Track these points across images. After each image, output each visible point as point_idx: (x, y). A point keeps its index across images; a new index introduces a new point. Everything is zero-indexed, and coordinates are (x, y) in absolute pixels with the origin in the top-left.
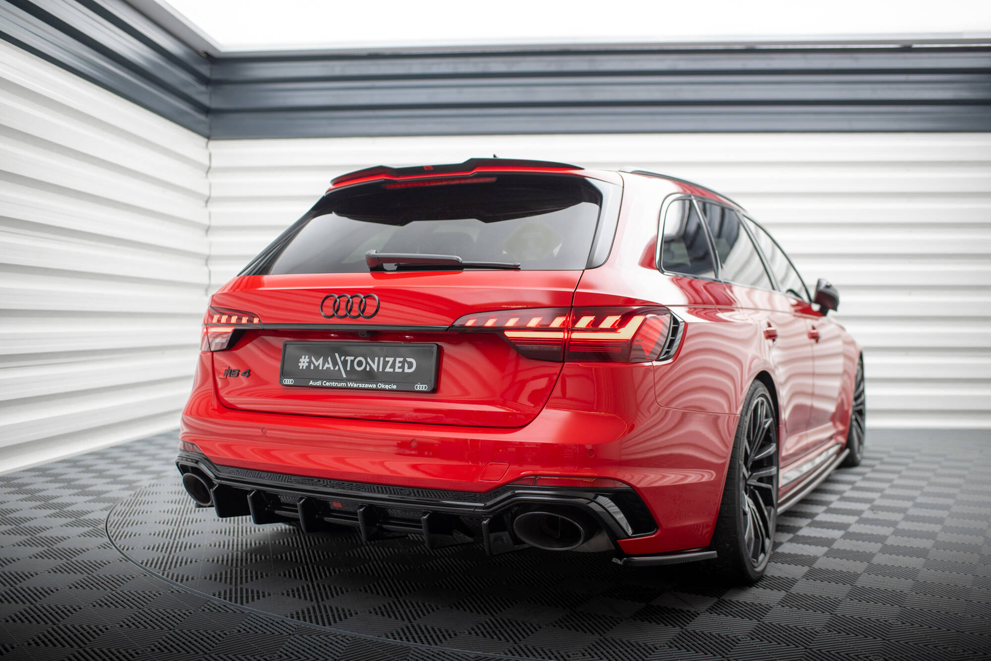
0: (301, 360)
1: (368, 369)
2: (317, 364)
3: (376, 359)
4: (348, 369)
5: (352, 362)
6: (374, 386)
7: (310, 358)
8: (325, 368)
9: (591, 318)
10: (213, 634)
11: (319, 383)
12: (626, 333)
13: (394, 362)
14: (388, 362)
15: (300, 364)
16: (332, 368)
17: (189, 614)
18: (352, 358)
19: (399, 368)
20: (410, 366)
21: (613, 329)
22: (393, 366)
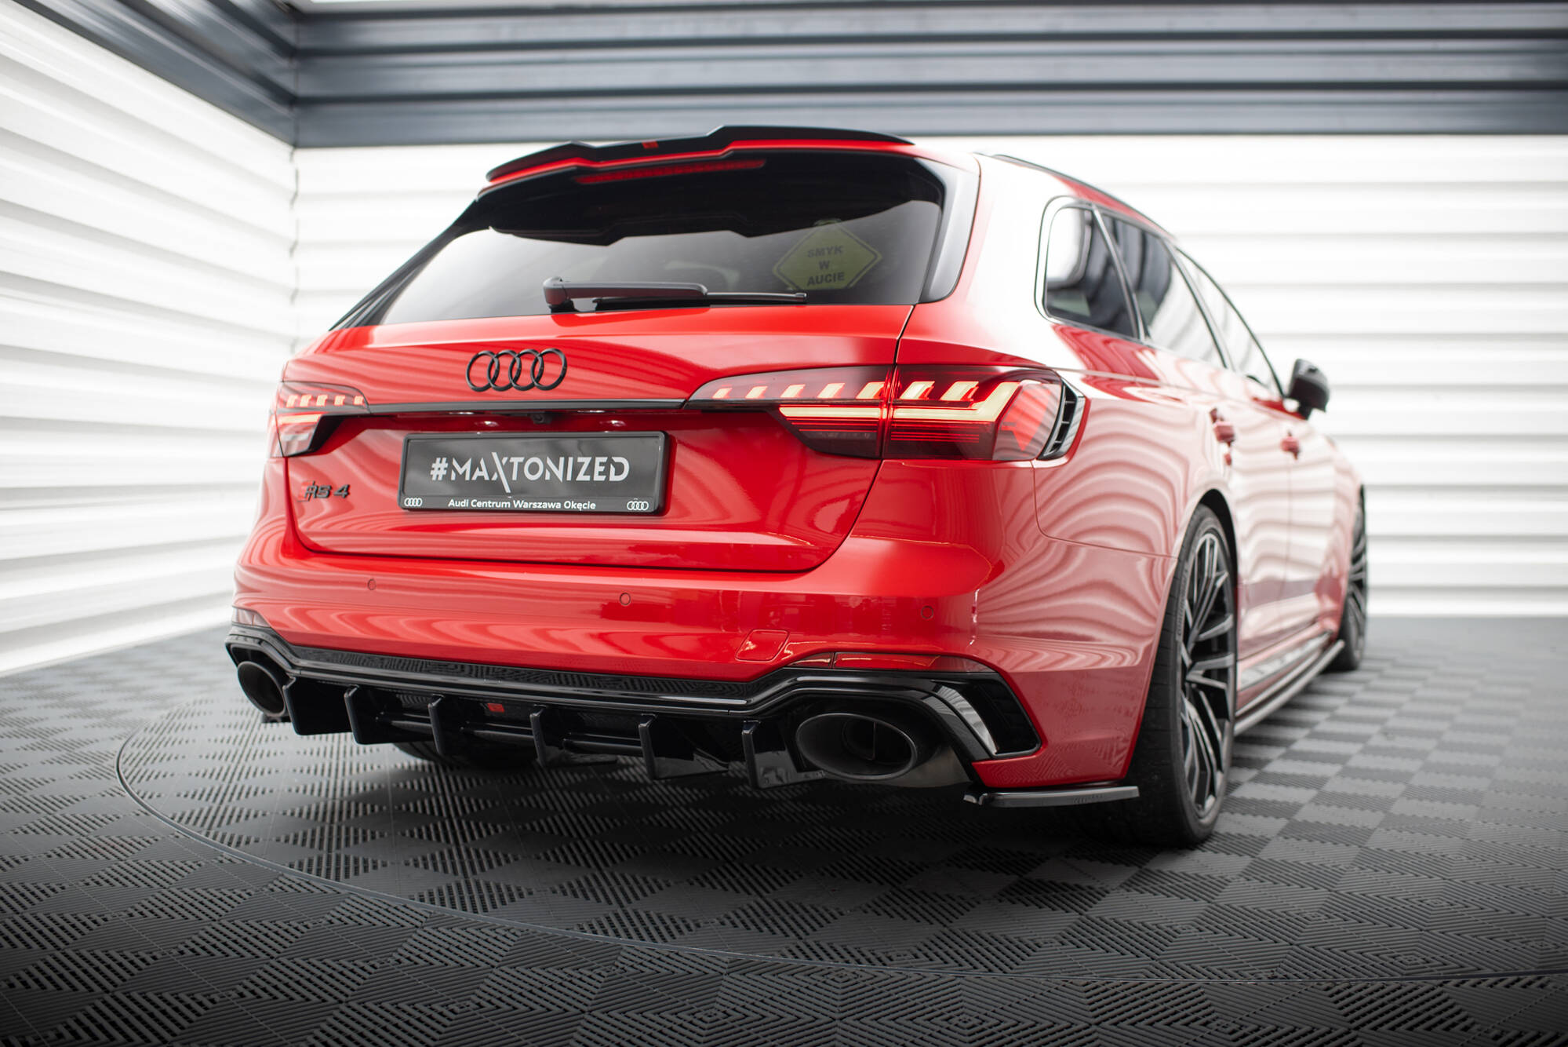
0: (434, 466)
1: (548, 477)
2: (461, 471)
3: (562, 460)
4: (514, 478)
5: (521, 466)
6: (558, 506)
7: (449, 461)
8: (474, 478)
9: (929, 385)
10: (286, 926)
11: (464, 504)
12: (987, 411)
13: (592, 465)
14: (583, 463)
15: (432, 472)
16: (487, 478)
17: (247, 896)
18: (521, 459)
19: (600, 474)
20: (619, 469)
21: (964, 404)
22: (590, 470)
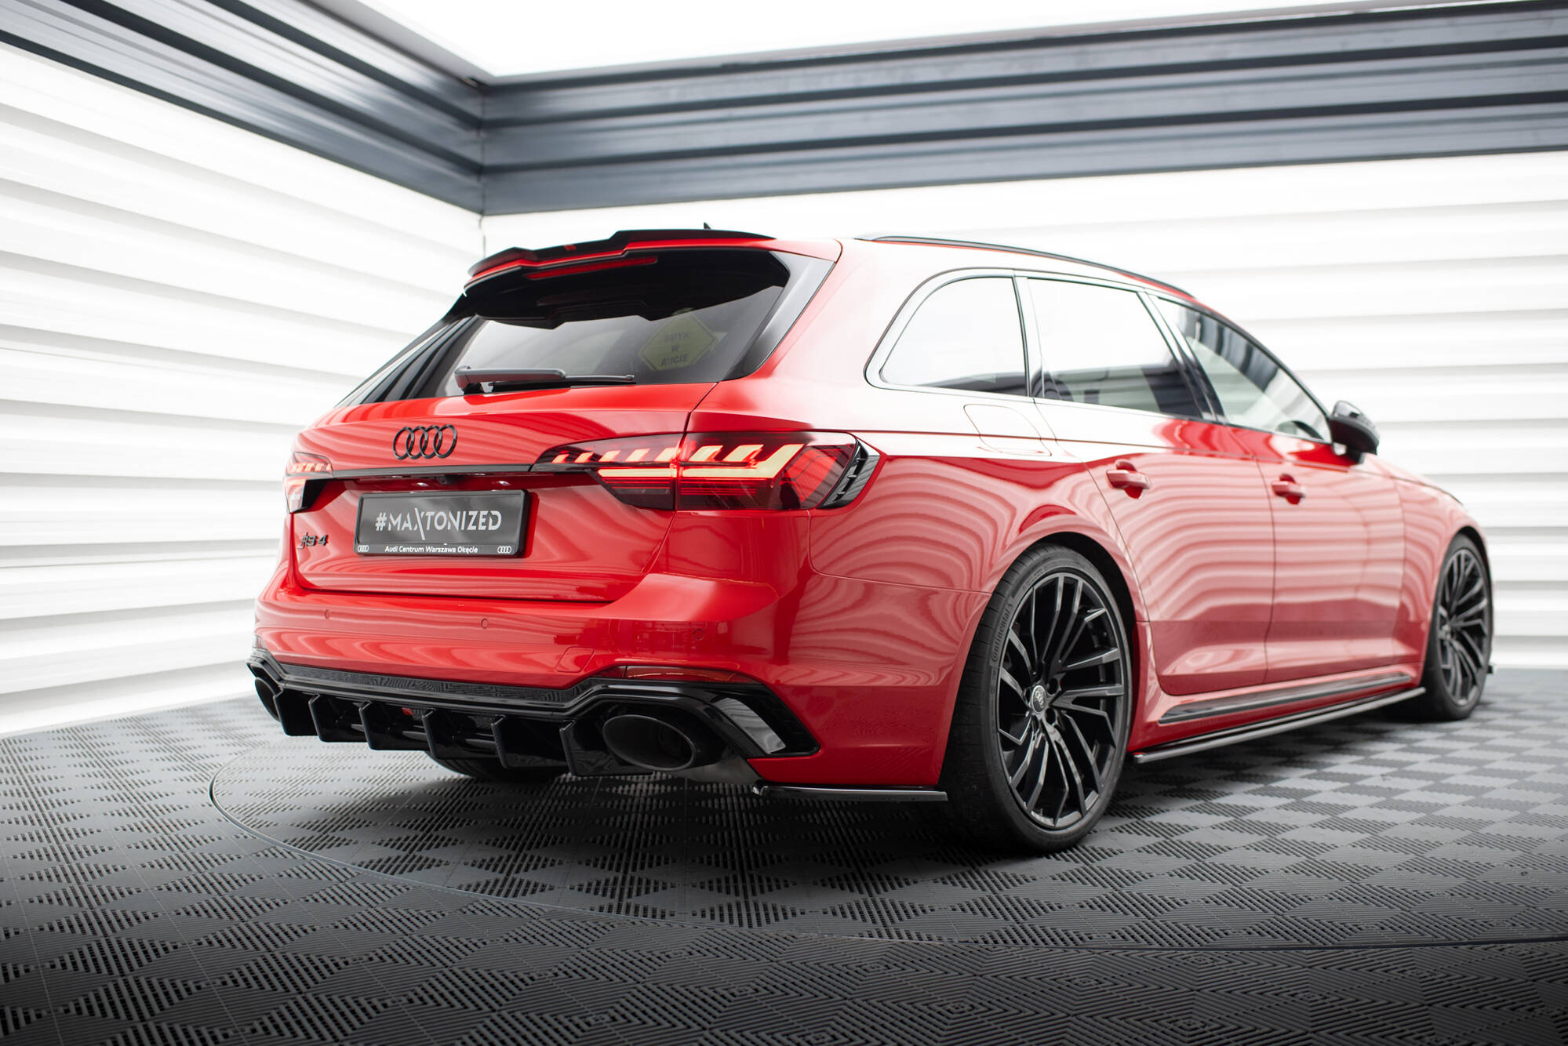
0: (378, 519)
1: (449, 527)
2: (394, 523)
3: (459, 513)
4: (428, 528)
5: (433, 518)
6: (454, 550)
7: (388, 516)
8: (403, 529)
9: (717, 449)
11: (395, 549)
12: (768, 469)
13: (478, 515)
14: (472, 516)
15: (377, 524)
16: (410, 529)
18: (433, 513)
19: (483, 524)
20: (494, 523)
21: (745, 464)
22: (476, 523)
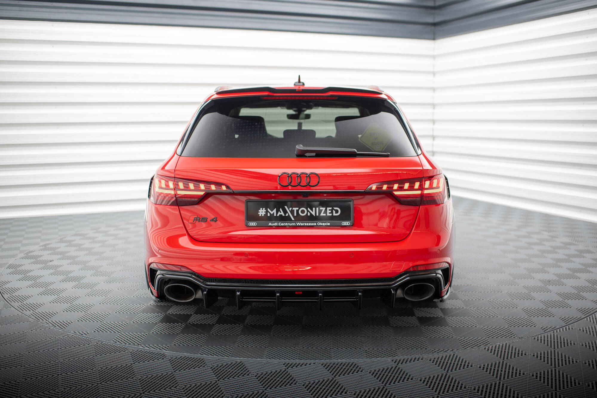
0: (259, 211)
1: (309, 214)
2: (272, 213)
4: (295, 215)
5: (298, 211)
6: (315, 224)
7: (266, 210)
8: (278, 215)
9: (429, 182)
11: (275, 224)
13: (326, 209)
14: (322, 210)
15: (259, 213)
16: (283, 215)
19: (329, 213)
20: (337, 212)
21: (436, 187)
22: (325, 212)
